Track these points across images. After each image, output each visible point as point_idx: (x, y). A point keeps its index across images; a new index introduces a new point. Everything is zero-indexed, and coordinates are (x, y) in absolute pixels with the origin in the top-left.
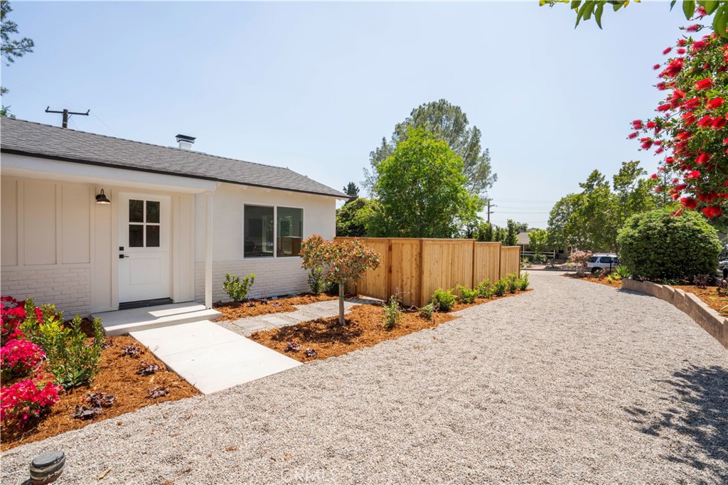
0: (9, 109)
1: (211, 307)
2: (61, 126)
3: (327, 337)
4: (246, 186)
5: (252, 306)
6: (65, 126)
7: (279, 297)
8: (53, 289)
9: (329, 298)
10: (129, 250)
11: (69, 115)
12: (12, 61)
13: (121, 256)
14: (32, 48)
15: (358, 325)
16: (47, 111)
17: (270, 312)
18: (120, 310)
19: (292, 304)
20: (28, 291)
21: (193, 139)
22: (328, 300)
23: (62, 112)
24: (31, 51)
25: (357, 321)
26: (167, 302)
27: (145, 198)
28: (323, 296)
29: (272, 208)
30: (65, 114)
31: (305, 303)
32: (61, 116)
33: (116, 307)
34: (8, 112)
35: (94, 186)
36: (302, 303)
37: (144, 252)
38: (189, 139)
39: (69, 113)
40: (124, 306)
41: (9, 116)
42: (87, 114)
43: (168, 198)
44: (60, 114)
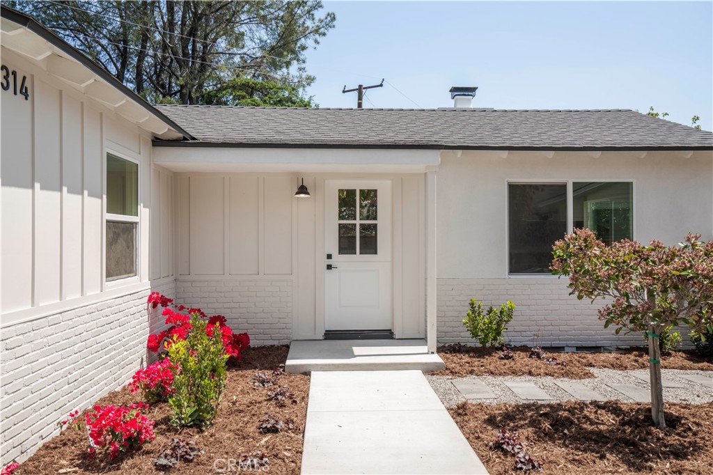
0: (313, 98)
1: (435, 350)
2: (355, 107)
3: (596, 442)
4: (506, 152)
5: (507, 357)
6: (360, 105)
7: (580, 348)
8: (255, 305)
9: (687, 363)
10: (338, 259)
11: (364, 91)
12: (318, 43)
13: (329, 267)
14: (335, 23)
15: (695, 434)
16: (344, 92)
17: (530, 373)
18: (325, 339)
19: (590, 365)
20: (232, 305)
21: (474, 89)
22: (682, 368)
23: (357, 89)
24: (334, 26)
25: (698, 425)
26: (385, 335)
27: (358, 185)
28: (678, 359)
29: (564, 187)
30: (360, 90)
31: (622, 367)
32: (356, 93)
33: (320, 335)
34: (312, 102)
35: (296, 175)
36: (613, 366)
37: (357, 260)
38: (469, 91)
39: (364, 88)
40: (331, 335)
41: (313, 106)
42: (381, 85)
43: (388, 183)
44: (356, 92)
